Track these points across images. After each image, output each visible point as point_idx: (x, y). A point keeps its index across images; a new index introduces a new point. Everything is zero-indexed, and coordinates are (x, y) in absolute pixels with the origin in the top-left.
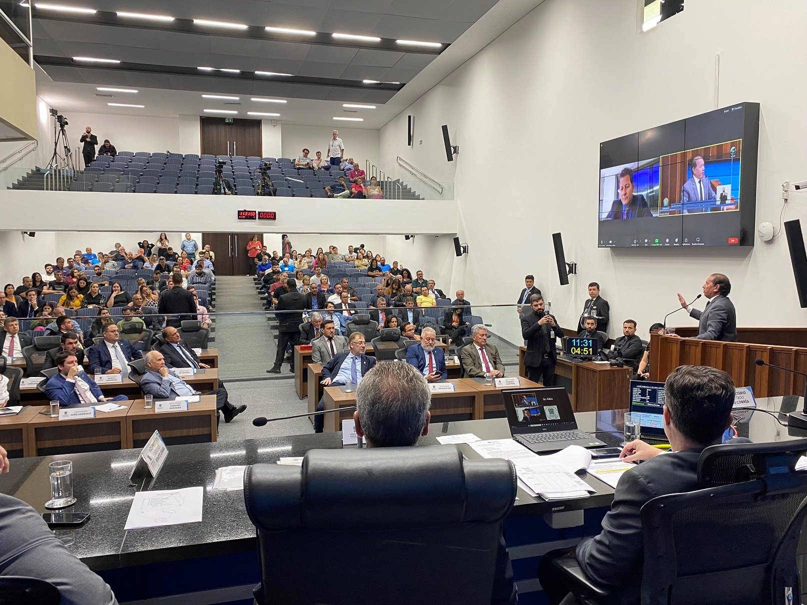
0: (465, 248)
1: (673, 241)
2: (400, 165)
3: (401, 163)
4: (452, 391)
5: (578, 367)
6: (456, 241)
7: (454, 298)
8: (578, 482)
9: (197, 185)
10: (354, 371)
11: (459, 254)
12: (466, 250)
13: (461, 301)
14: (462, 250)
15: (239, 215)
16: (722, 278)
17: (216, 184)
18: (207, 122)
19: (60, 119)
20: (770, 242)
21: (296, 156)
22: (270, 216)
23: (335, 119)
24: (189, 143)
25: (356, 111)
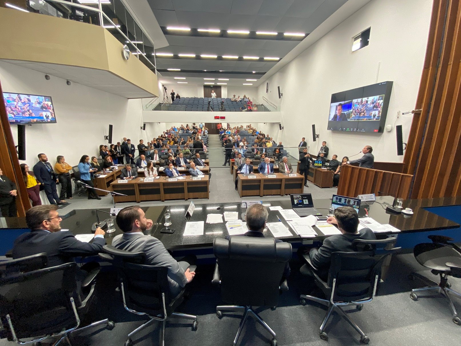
0: (283, 127)
1: (353, 129)
2: (264, 99)
3: (264, 98)
5: (316, 170)
6: (280, 125)
7: (278, 144)
8: (312, 230)
9: (203, 108)
10: (246, 169)
11: (281, 129)
12: (283, 128)
13: (281, 145)
14: (282, 128)
15: (215, 118)
17: (208, 108)
18: (206, 87)
19: (165, 88)
20: (390, 132)
21: (231, 97)
22: (223, 118)
23: (244, 84)
24: (201, 94)
25: (250, 82)
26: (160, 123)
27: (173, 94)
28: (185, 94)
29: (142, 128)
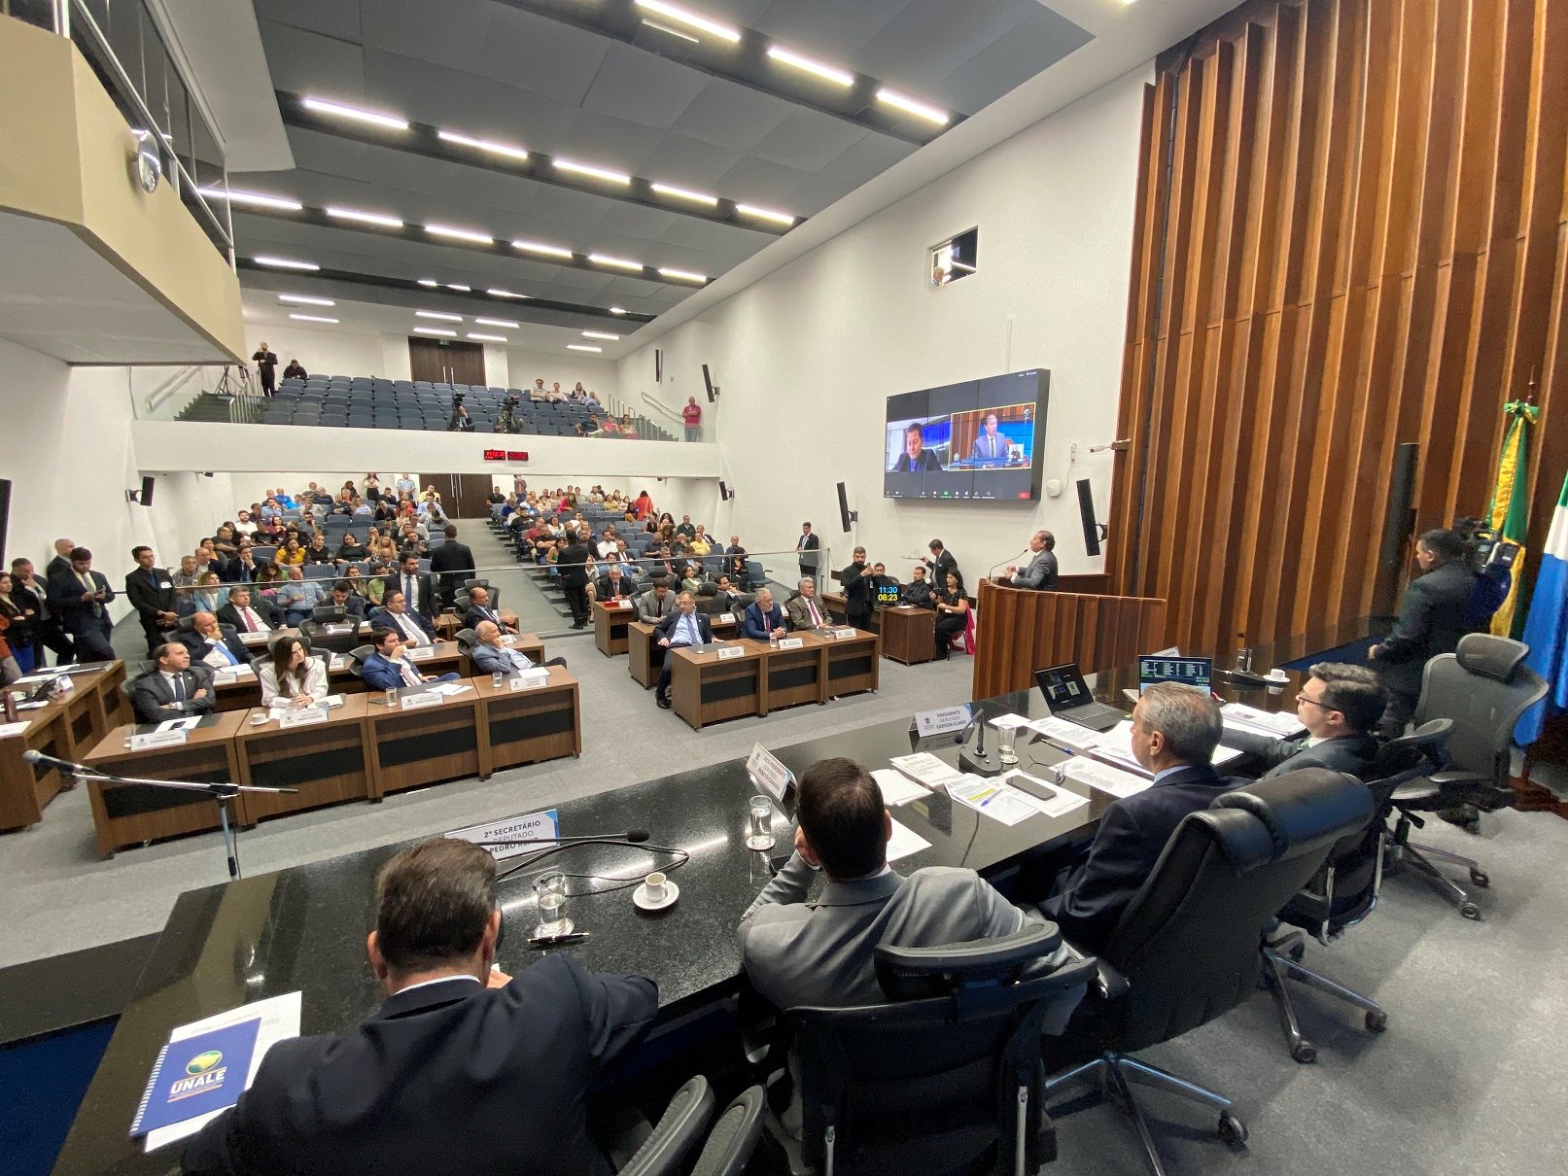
1: (962, 494)
2: (646, 402)
3: (646, 398)
4: (801, 645)
6: (722, 485)
10: (691, 629)
11: (725, 498)
12: (732, 495)
13: (736, 550)
14: (729, 494)
15: (485, 455)
16: (1048, 535)
18: (416, 343)
21: (527, 385)
22: (521, 457)
23: (569, 347)
24: (398, 367)
25: (594, 340)
26: (209, 474)
27: (266, 360)
28: (325, 363)
29: (133, 496)
